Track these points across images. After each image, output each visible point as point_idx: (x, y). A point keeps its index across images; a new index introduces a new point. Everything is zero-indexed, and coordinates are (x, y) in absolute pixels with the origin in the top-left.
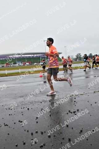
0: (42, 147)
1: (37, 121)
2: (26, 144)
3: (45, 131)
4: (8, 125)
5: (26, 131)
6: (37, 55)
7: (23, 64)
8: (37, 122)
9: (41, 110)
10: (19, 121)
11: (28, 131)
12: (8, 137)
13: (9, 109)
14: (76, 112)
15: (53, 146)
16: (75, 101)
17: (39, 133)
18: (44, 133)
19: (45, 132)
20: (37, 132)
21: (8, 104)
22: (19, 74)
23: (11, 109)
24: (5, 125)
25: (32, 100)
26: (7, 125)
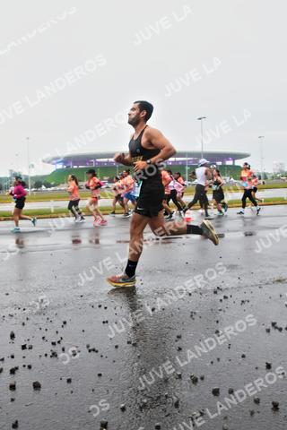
1: (178, 344)
3: (202, 374)
4: (97, 352)
6: (178, 159)
8: (180, 349)
9: (192, 316)
10: (129, 343)
12: (98, 383)
13: (100, 306)
15: (226, 418)
17: (186, 379)
18: (199, 380)
19: (202, 378)
20: (180, 376)
21: (97, 292)
23: (106, 308)
24: (90, 351)
26: (94, 350)
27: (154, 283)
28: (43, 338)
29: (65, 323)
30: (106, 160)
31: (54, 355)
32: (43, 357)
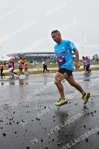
0: (59, 145)
1: (54, 119)
2: (44, 142)
5: (44, 128)
7: (39, 64)
8: (54, 121)
9: (58, 109)
10: (37, 119)
11: (45, 129)
12: (26, 133)
13: (27, 106)
14: (93, 113)
16: (92, 103)
18: (61, 132)
21: (26, 101)
22: (35, 73)
23: (29, 107)
25: (49, 98)
27: (45, 98)
28: (7, 118)
29: (14, 112)
30: (29, 55)
31: (10, 124)
32: (7, 124)
